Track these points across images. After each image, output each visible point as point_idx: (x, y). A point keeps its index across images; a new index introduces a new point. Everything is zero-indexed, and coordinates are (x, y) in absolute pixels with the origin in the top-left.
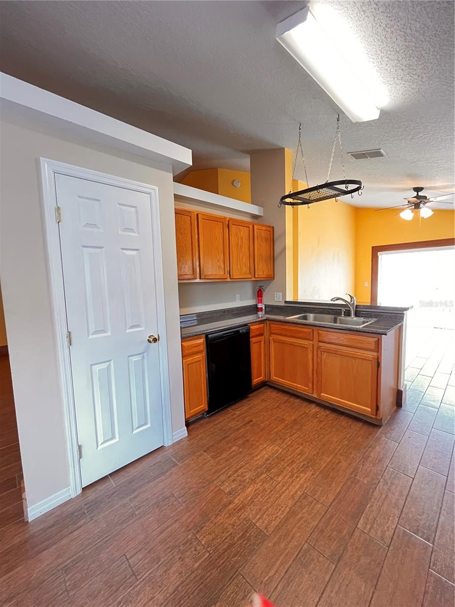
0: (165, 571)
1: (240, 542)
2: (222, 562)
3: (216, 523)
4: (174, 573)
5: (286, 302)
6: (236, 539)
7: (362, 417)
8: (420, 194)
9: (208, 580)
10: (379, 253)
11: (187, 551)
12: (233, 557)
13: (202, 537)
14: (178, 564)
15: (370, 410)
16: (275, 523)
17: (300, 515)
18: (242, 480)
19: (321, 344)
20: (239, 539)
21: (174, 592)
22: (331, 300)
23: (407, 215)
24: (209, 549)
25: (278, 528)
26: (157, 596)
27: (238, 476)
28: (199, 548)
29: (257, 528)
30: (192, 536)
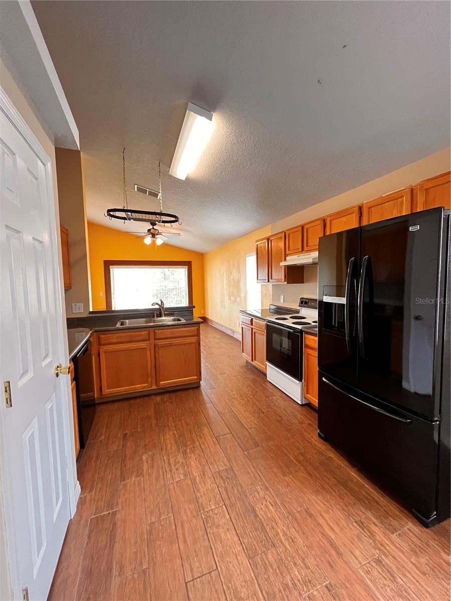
0: (221, 541)
1: (226, 483)
2: (233, 499)
3: (204, 494)
4: (226, 535)
5: (91, 313)
6: (223, 485)
7: (188, 387)
8: (154, 227)
9: (241, 511)
10: (110, 266)
11: (214, 521)
12: (234, 491)
13: (209, 507)
14: (221, 530)
15: (196, 377)
16: (225, 460)
17: (228, 447)
18: (181, 464)
19: (156, 341)
20: (224, 483)
21: (239, 537)
22: (152, 305)
23: (148, 240)
24: (221, 505)
25: (229, 461)
26: (236, 551)
27: (175, 466)
28: (216, 512)
29: (223, 470)
30: (204, 514)
